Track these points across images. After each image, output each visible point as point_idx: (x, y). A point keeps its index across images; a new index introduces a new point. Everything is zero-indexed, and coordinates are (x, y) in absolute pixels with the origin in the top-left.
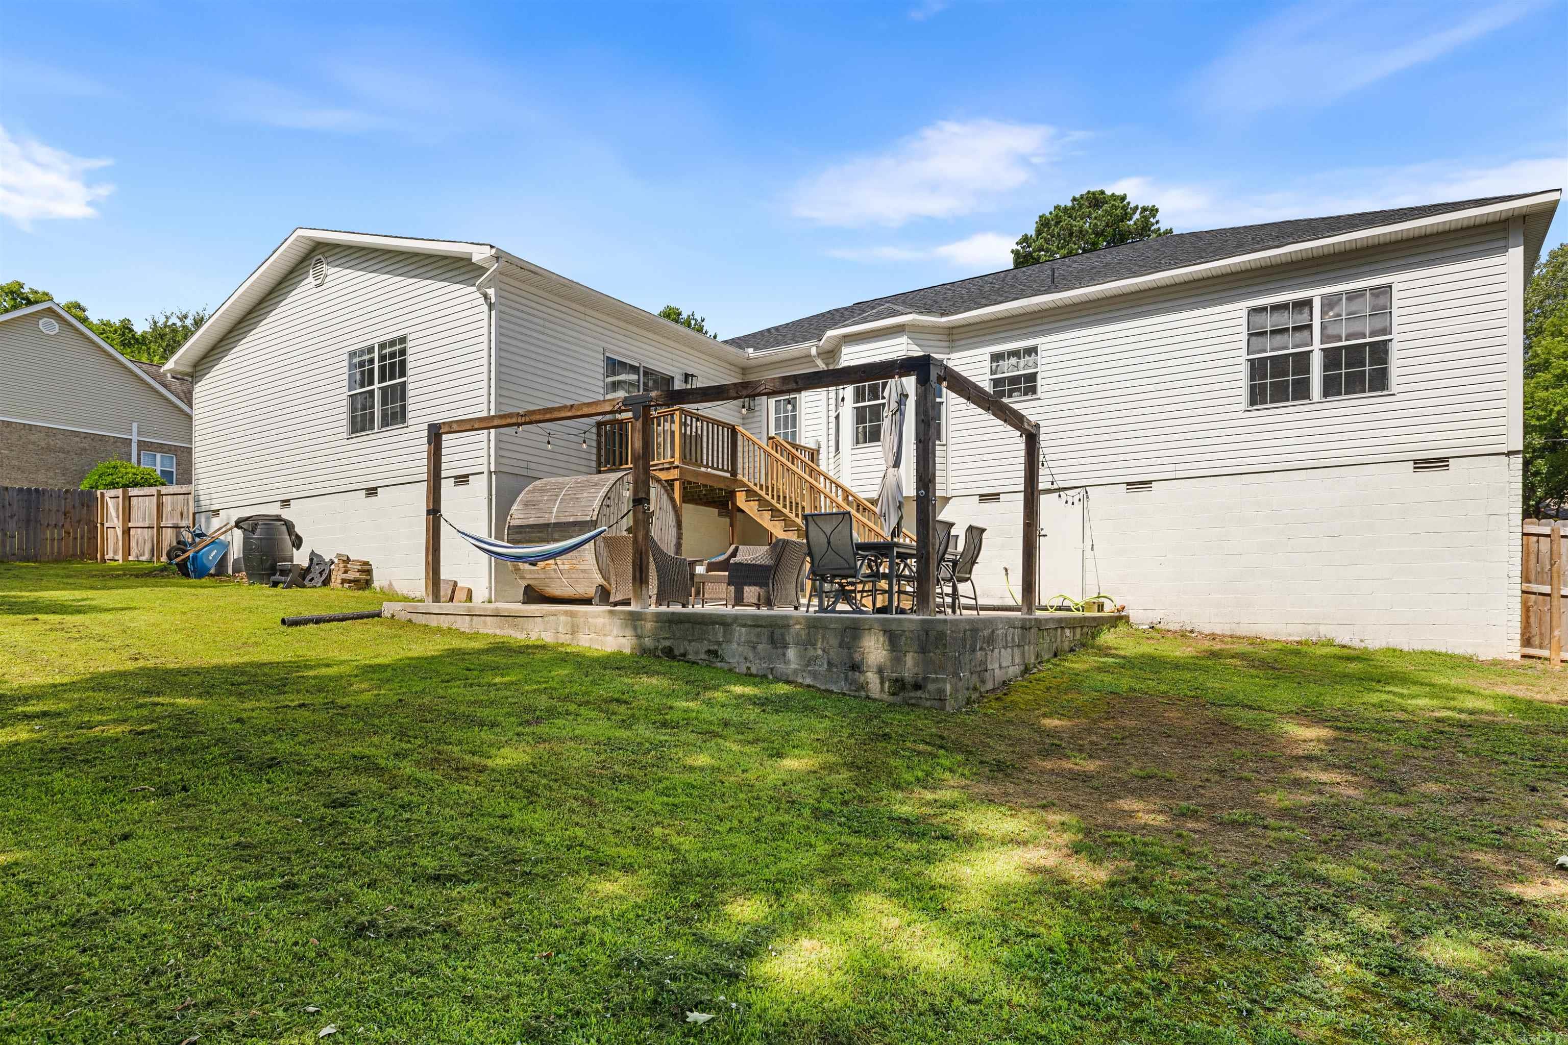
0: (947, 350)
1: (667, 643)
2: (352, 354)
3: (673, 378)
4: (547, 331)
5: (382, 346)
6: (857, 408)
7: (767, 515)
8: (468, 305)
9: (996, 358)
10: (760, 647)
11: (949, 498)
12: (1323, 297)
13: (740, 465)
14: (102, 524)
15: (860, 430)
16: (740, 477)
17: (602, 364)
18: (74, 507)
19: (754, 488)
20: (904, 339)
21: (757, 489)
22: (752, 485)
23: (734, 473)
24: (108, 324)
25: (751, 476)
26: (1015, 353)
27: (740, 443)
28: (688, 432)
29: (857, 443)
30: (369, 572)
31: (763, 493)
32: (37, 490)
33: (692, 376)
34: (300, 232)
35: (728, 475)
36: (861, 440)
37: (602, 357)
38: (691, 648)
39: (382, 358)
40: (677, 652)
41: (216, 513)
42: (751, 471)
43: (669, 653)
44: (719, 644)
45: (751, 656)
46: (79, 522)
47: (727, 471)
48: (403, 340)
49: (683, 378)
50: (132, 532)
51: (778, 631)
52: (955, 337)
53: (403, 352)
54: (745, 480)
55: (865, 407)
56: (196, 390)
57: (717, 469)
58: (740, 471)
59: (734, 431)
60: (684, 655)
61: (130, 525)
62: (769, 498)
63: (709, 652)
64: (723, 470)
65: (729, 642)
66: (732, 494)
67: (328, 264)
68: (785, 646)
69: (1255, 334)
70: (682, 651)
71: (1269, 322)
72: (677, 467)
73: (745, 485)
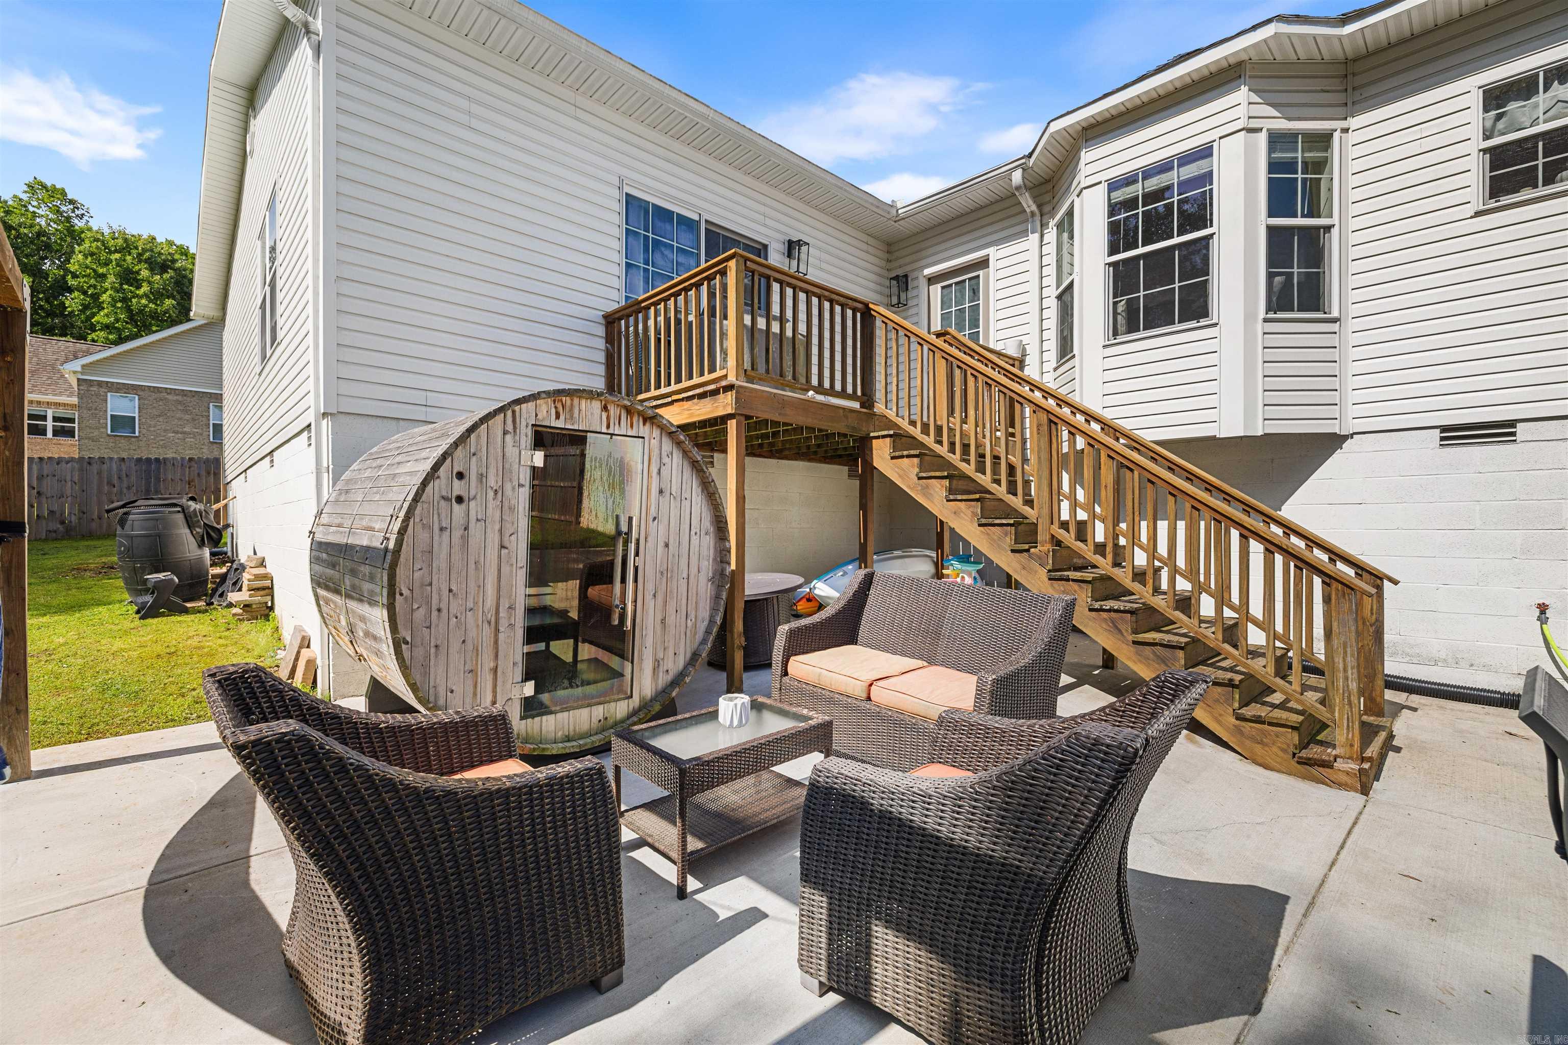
0: (1341, 111)
3: (765, 247)
4: (475, 123)
6: (1115, 265)
7: (939, 488)
9: (1500, 95)
11: (1345, 438)
13: (879, 386)
15: (1121, 307)
16: (879, 408)
17: (616, 206)
18: (199, 475)
19: (911, 429)
20: (1242, 95)
21: (916, 432)
22: (904, 424)
23: (867, 400)
25: (903, 403)
27: (880, 341)
28: (789, 333)
29: (1115, 334)
30: (267, 590)
31: (929, 441)
32: (157, 460)
33: (800, 243)
35: (856, 405)
36: (1121, 328)
37: (616, 193)
42: (904, 394)
47: (854, 397)
49: (784, 248)
52: (1358, 80)
54: (891, 414)
55: (1137, 258)
57: (831, 392)
58: (879, 395)
59: (867, 314)
62: (943, 450)
64: (843, 394)
66: (864, 444)
72: (730, 387)
73: (890, 424)
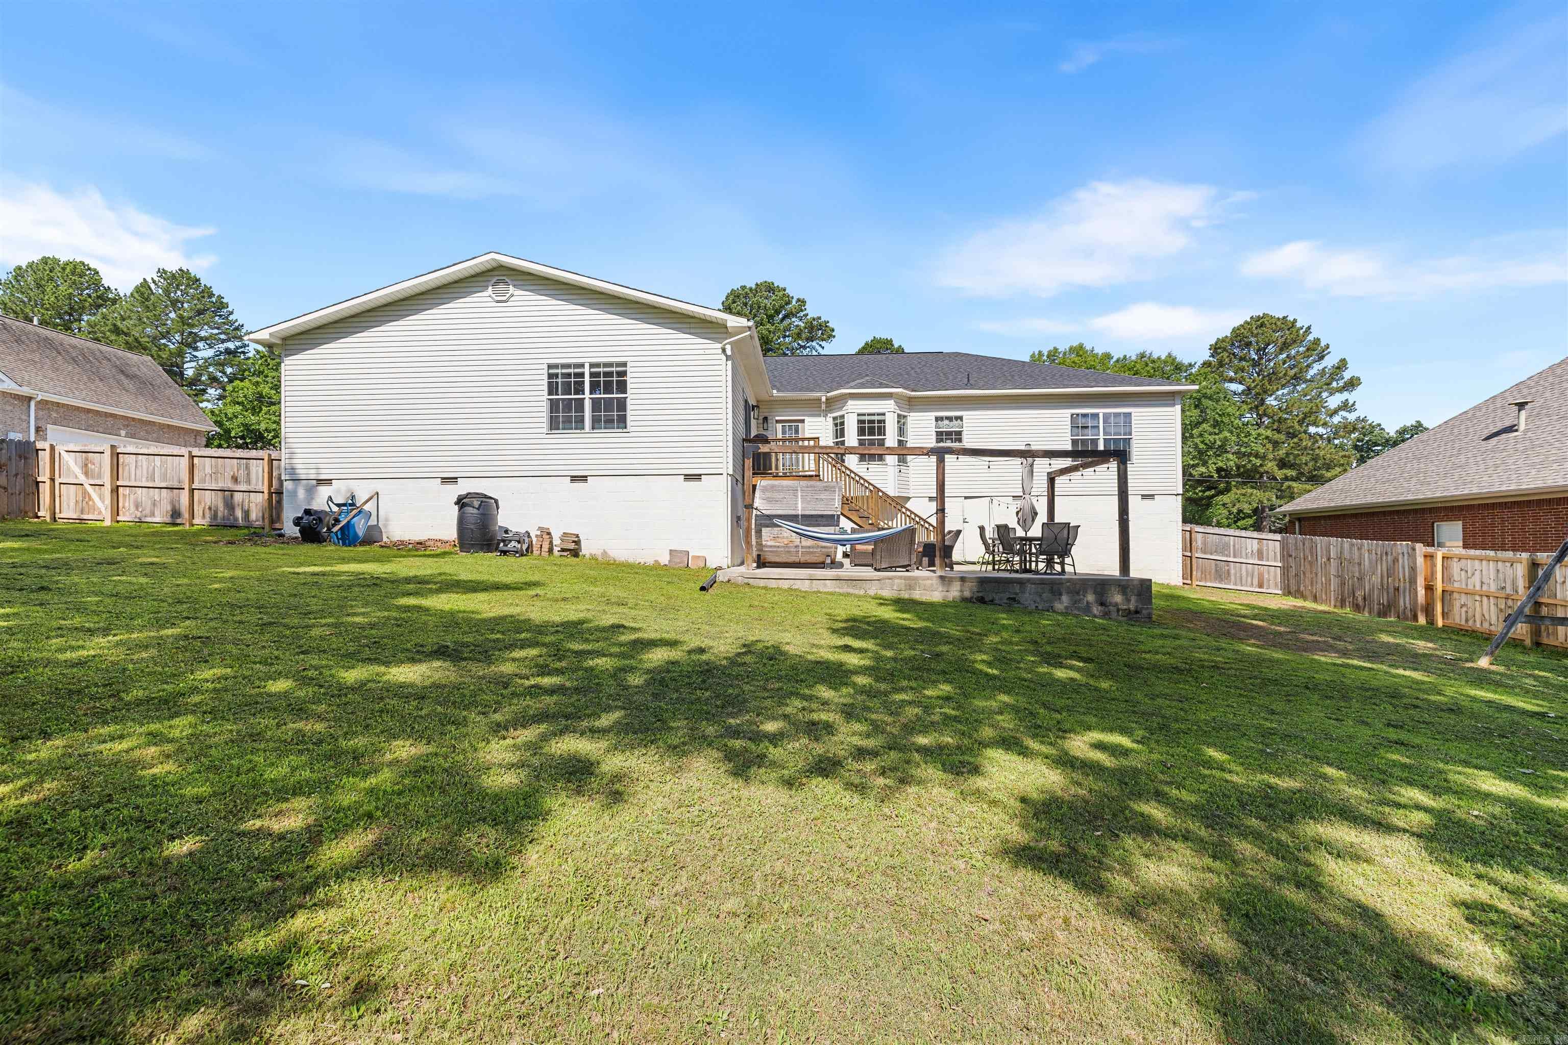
1: (980, 595)
2: (550, 367)
5: (592, 365)
8: (702, 352)
9: (937, 419)
10: (1044, 595)
12: (1104, 414)
14: (52, 480)
18: (10, 459)
24: (56, 261)
26: (950, 419)
30: (578, 543)
34: (493, 256)
38: (997, 597)
39: (592, 375)
40: (987, 599)
41: (328, 482)
43: (982, 600)
44: (1017, 594)
45: (1038, 600)
46: (16, 475)
48: (624, 364)
50: (121, 489)
51: (1055, 587)
52: (912, 403)
53: (624, 374)
56: (287, 362)
60: (992, 601)
61: (119, 483)
63: (1009, 598)
65: (1023, 592)
67: (514, 286)
68: (1061, 594)
69: (1074, 427)
70: (991, 598)
71: (1081, 422)
